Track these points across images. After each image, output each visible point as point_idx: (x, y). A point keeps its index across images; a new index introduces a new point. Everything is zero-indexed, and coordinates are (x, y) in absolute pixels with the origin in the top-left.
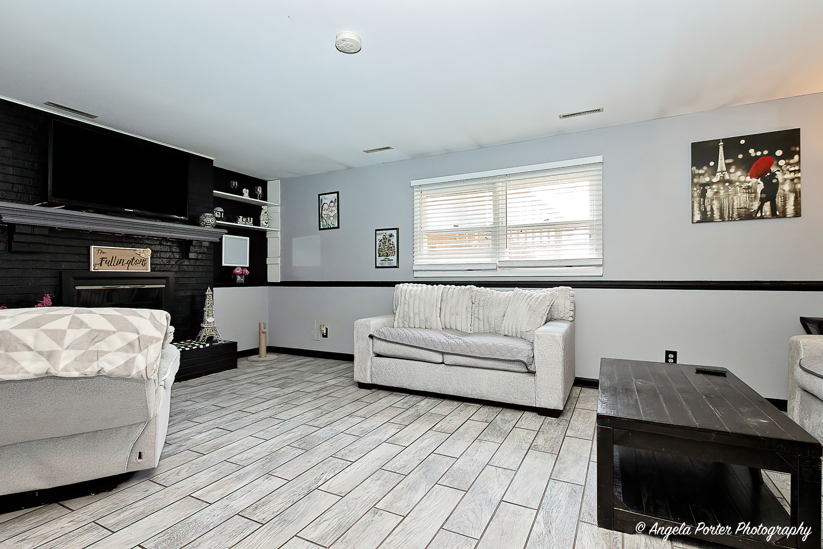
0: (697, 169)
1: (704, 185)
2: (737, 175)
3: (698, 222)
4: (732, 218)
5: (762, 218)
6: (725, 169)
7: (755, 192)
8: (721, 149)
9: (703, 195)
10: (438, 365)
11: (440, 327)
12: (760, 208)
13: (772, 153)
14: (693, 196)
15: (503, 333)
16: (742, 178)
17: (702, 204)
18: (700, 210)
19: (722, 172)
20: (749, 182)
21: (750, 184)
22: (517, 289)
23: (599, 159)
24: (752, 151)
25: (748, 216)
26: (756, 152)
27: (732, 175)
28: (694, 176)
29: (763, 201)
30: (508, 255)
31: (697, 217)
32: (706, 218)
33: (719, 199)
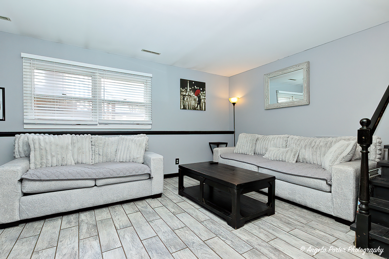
0: (182, 89)
1: (184, 95)
2: (192, 94)
3: (182, 109)
4: (191, 109)
5: (198, 110)
6: (189, 91)
7: (196, 101)
8: (188, 83)
9: (184, 99)
10: (91, 188)
11: (73, 163)
12: (197, 106)
13: (200, 89)
14: (181, 99)
15: (118, 161)
16: (193, 95)
17: (183, 102)
18: (183, 105)
19: (189, 92)
20: (195, 97)
21: (195, 98)
22: (121, 136)
23: (151, 75)
24: (195, 87)
25: (195, 109)
26: (196, 87)
27: (191, 94)
28: (181, 91)
29: (198, 104)
30: (107, 117)
31: (182, 107)
32: (184, 108)
33: (188, 101)
